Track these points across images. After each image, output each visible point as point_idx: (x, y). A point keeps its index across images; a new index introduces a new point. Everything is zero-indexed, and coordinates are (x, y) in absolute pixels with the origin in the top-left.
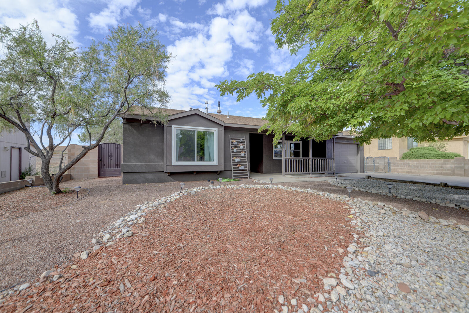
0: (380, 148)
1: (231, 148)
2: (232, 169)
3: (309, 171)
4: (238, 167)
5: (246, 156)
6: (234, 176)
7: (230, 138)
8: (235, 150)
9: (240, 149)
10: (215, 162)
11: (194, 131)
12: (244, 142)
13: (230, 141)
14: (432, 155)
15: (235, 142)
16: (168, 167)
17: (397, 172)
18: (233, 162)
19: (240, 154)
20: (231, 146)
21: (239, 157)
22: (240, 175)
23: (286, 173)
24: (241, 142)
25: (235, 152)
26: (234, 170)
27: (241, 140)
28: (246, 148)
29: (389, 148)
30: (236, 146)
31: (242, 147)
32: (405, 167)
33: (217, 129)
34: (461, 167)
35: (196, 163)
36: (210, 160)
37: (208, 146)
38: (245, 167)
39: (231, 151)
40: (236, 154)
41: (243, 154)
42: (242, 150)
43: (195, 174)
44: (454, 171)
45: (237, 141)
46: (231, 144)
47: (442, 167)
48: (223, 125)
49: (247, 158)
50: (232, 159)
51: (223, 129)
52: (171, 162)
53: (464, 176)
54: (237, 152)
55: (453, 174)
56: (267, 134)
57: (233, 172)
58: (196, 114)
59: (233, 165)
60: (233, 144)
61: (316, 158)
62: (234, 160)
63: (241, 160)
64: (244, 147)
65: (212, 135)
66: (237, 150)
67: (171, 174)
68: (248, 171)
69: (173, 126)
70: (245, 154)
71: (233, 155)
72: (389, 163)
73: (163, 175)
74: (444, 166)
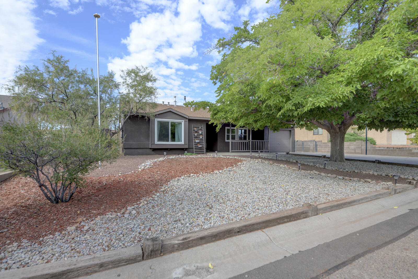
0: (315, 134)
1: (193, 133)
2: (194, 147)
3: (249, 150)
4: (198, 146)
5: (204, 138)
6: (195, 152)
7: (193, 126)
8: (196, 135)
9: (200, 134)
10: (183, 143)
11: (169, 122)
12: (202, 129)
13: (193, 128)
14: (350, 139)
15: (196, 129)
16: (152, 145)
17: (322, 152)
18: (195, 143)
19: (200, 137)
20: (193, 132)
21: (198, 139)
22: (199, 151)
23: (232, 151)
24: (200, 129)
25: (196, 136)
26: (195, 148)
27: (200, 128)
28: (203, 133)
29: (320, 134)
30: (196, 132)
31: (200, 133)
32: (326, 148)
33: (184, 121)
34: (359, 148)
35: (170, 143)
36: (179, 141)
37: (178, 132)
38: (202, 146)
39: (193, 135)
40: (196, 137)
41: (201, 137)
42: (201, 134)
43: (169, 150)
44: (355, 150)
45: (197, 128)
46: (193, 131)
47: (349, 148)
48: (188, 118)
49: (204, 140)
50: (194, 140)
51: (187, 120)
52: (154, 142)
53: (361, 154)
54: (197, 136)
55: (355, 153)
56: (214, 125)
57: (194, 149)
58: (170, 111)
59: (195, 145)
60: (194, 131)
61: (255, 141)
62: (195, 141)
63: (200, 141)
64: (202, 132)
65: (180, 125)
66: (197, 134)
67: (154, 150)
68: (204, 149)
69: (156, 119)
70: (203, 137)
71: (194, 138)
72: (316, 145)
73: (148, 150)
74: (350, 147)
